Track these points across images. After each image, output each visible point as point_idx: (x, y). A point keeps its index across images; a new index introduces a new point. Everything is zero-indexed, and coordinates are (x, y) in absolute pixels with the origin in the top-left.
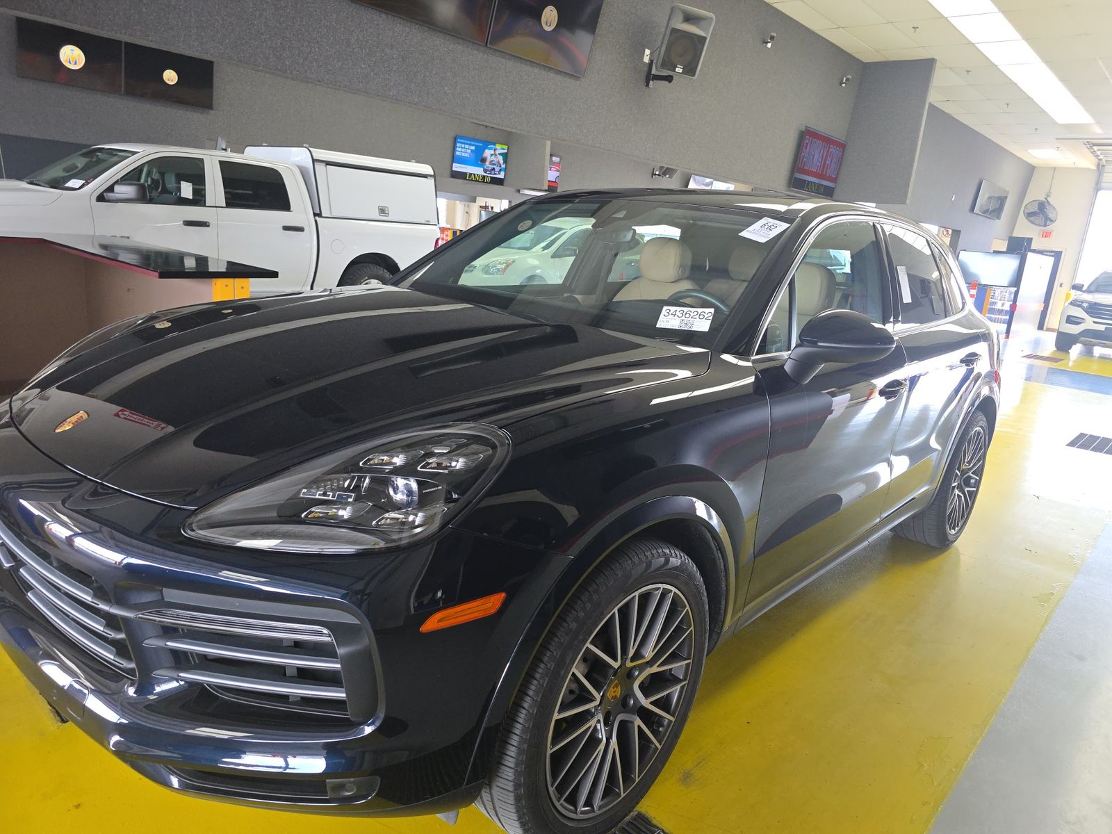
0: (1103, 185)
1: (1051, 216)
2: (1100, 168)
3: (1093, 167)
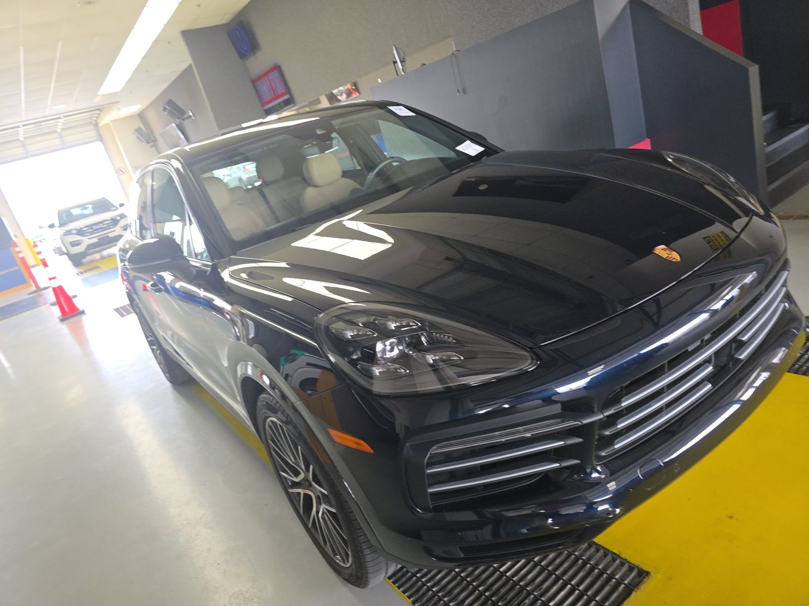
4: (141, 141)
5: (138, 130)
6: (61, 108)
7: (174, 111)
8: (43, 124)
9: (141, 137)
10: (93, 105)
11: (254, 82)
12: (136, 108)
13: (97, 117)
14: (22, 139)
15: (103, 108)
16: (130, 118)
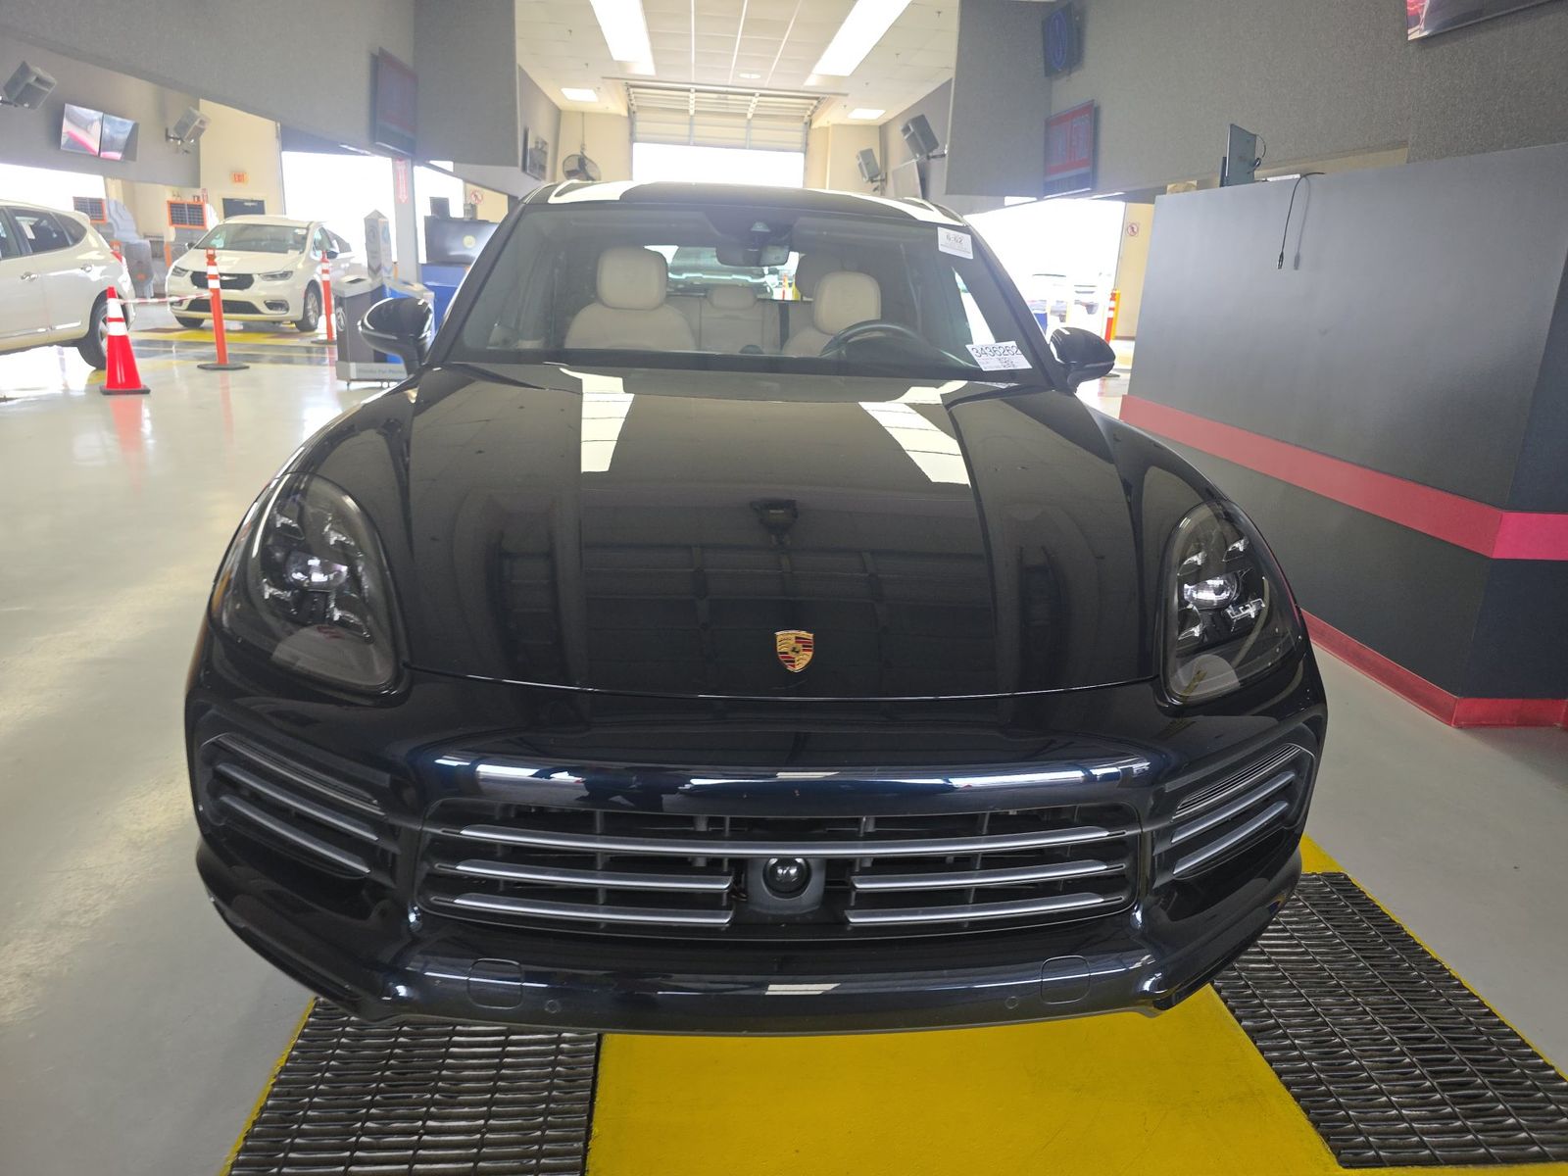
0: (638, 136)
1: (592, 174)
2: (631, 114)
3: (625, 113)
4: (863, 175)
5: (866, 155)
6: (751, 78)
7: (918, 137)
8: (730, 97)
9: (864, 168)
10: (802, 88)
11: (1049, 124)
12: (873, 115)
13: (813, 112)
14: (692, 112)
15: (824, 98)
16: (864, 128)
